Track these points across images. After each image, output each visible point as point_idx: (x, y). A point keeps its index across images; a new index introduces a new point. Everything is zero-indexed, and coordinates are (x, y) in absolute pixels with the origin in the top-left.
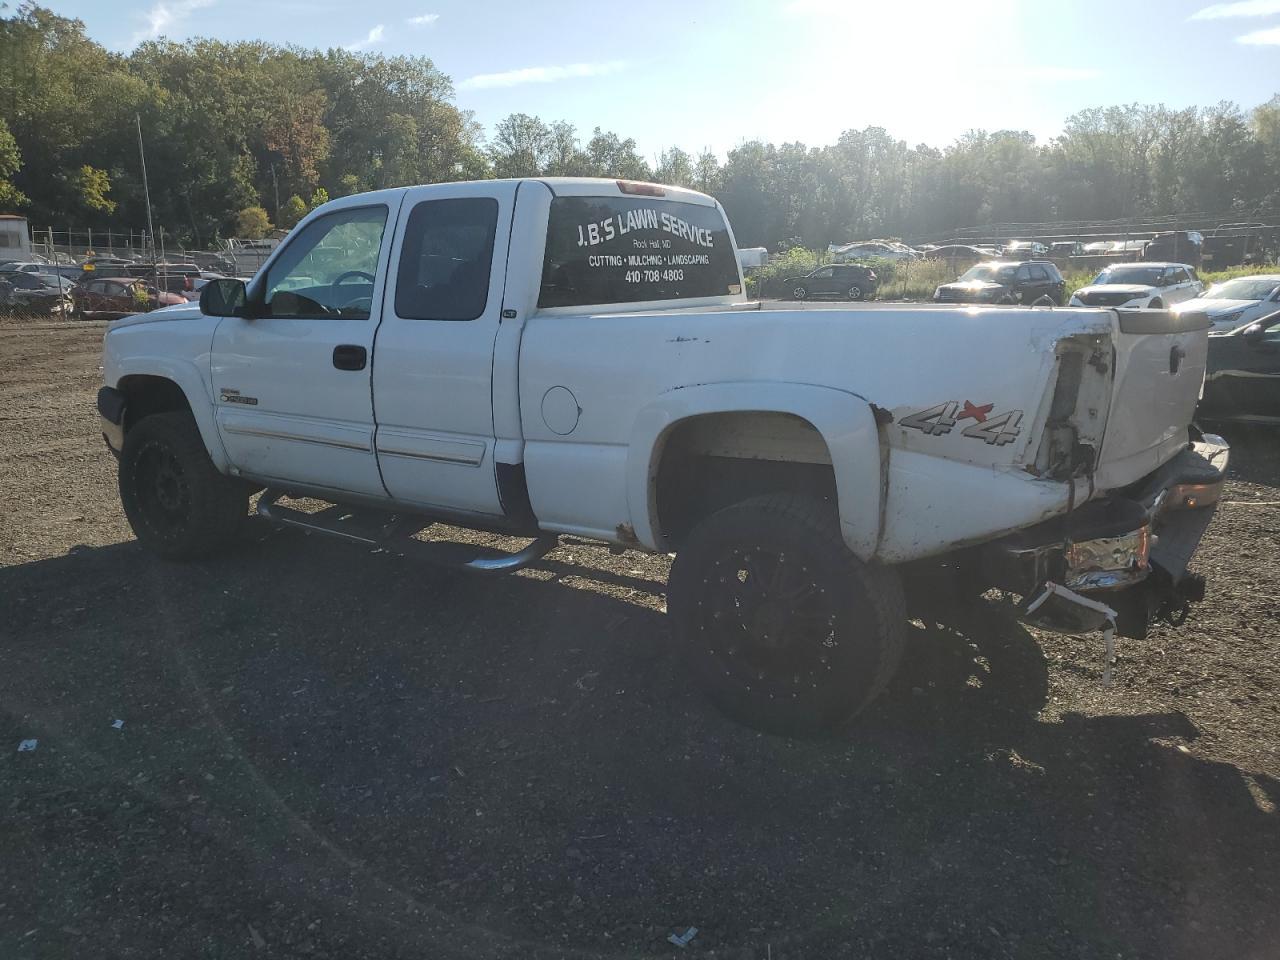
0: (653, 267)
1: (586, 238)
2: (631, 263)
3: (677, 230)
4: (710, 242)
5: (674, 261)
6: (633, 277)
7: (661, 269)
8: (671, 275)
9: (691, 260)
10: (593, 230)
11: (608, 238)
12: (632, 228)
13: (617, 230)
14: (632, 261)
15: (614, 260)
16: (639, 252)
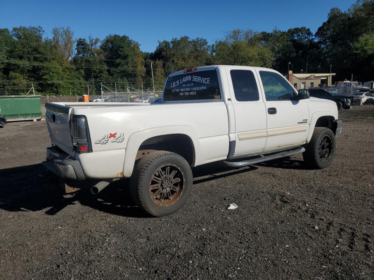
0: (187, 91)
1: (172, 86)
2: (181, 91)
3: (197, 80)
4: (208, 82)
5: (194, 89)
6: (182, 94)
7: (189, 92)
8: (191, 93)
9: (199, 88)
10: (174, 84)
11: (177, 85)
12: (183, 82)
13: (180, 83)
14: (182, 90)
15: (178, 90)
16: (184, 88)
